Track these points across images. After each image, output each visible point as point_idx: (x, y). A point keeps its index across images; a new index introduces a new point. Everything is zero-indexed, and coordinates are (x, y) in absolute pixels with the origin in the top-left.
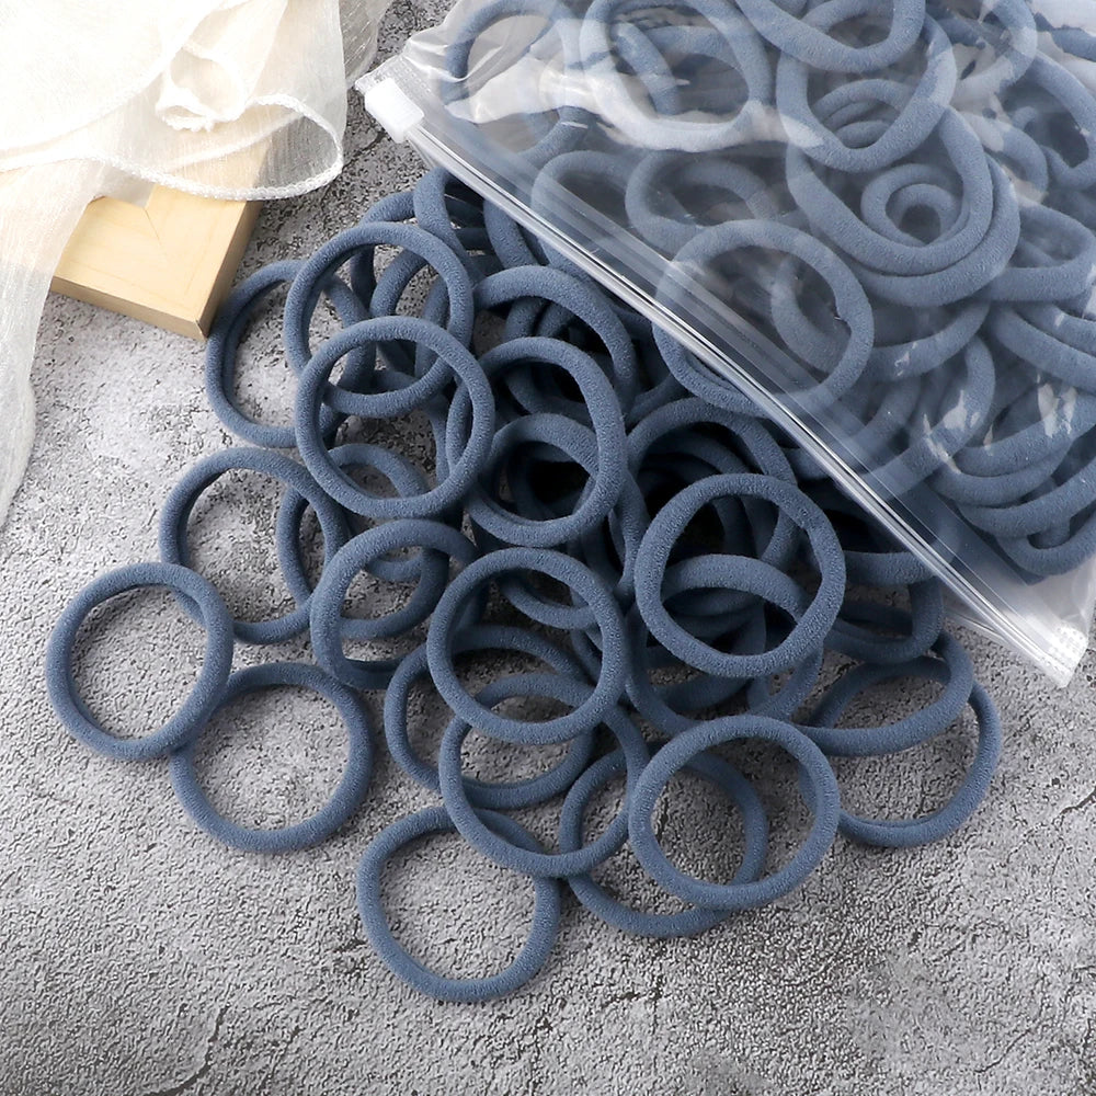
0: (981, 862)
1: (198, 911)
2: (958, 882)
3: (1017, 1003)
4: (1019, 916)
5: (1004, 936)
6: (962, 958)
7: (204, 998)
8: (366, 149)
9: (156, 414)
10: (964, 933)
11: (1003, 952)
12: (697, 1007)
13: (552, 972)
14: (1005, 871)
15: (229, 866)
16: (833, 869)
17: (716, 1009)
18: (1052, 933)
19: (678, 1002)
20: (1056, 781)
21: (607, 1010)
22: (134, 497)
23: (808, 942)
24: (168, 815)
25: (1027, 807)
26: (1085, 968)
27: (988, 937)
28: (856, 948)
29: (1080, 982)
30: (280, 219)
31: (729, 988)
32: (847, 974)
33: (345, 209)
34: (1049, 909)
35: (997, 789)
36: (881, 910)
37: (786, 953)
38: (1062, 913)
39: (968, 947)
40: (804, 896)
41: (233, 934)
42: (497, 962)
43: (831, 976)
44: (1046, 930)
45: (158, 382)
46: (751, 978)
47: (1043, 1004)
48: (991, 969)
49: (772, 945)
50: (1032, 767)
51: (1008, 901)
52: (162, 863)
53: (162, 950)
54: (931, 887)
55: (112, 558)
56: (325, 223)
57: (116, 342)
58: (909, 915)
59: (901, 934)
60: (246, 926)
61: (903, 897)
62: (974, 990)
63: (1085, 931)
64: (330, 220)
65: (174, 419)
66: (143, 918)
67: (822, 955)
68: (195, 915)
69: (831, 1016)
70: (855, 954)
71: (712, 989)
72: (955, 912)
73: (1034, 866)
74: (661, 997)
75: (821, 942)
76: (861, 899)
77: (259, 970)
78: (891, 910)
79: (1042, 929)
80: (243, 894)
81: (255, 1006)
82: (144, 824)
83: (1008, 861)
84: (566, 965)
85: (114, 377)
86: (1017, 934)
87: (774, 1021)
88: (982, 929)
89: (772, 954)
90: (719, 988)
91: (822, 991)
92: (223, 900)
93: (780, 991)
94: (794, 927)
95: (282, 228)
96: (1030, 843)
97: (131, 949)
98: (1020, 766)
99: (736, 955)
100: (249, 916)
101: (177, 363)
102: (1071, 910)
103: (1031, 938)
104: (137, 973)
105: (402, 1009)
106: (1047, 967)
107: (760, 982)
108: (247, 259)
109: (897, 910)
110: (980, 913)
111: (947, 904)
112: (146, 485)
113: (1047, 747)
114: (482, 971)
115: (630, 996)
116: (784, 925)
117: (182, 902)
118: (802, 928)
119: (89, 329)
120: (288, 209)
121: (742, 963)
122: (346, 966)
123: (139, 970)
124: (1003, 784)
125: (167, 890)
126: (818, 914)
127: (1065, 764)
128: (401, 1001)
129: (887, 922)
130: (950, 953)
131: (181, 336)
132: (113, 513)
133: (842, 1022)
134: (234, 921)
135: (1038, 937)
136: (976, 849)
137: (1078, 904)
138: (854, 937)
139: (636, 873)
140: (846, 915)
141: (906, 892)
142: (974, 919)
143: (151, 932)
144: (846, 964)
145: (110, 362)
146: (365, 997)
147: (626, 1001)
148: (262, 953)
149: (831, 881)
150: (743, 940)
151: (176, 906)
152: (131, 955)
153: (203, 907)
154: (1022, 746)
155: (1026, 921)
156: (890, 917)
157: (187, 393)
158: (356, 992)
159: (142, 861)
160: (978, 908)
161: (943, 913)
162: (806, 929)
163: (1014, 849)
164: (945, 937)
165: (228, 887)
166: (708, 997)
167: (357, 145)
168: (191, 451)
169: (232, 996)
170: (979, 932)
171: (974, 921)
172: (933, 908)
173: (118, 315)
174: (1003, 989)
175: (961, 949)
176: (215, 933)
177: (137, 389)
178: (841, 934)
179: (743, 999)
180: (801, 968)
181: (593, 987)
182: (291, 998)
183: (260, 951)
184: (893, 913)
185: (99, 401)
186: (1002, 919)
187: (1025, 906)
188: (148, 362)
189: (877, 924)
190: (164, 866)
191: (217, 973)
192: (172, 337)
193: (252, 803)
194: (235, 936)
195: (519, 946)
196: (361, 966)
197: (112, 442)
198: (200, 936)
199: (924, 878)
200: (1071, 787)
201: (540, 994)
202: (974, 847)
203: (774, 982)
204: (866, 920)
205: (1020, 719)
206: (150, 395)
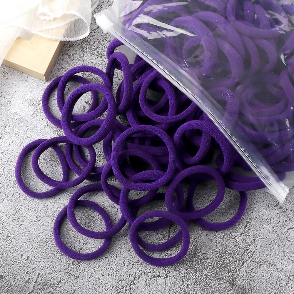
0: (263, 243)
1: (33, 244)
2: (256, 248)
3: (272, 285)
4: (273, 259)
5: (269, 265)
6: (257, 270)
7: (33, 270)
8: (95, 29)
9: (30, 101)
10: (257, 263)
11: (269, 270)
12: (178, 281)
13: (136, 268)
14: (270, 246)
15: (43, 232)
16: (220, 242)
17: (184, 282)
18: (283, 265)
19: (173, 279)
20: (286, 221)
21: (152, 280)
22: (23, 124)
23: (212, 263)
24: (26, 216)
25: (277, 228)
26: (292, 276)
27: (264, 265)
28: (225, 266)
29: (291, 280)
30: (69, 48)
31: (188, 275)
32: (223, 274)
33: (88, 46)
34: (283, 258)
35: (269, 222)
36: (233, 255)
37: (205, 266)
38: (286, 259)
39: (258, 267)
40: (211, 250)
41: (43, 252)
42: (120, 264)
43: (218, 274)
44: (281, 264)
45: (31, 92)
46: (194, 273)
47: (280, 285)
48: (265, 274)
49: (201, 264)
50: (279, 216)
51: (270, 255)
52: (24, 230)
53: (22, 255)
54: (248, 249)
55: (15, 141)
56: (82, 50)
57: (20, 80)
58: (242, 257)
59: (239, 263)
60: (47, 249)
61: (240, 252)
62: (260, 280)
63: (293, 265)
64: (83, 49)
65: (35, 103)
66: (17, 246)
67: (215, 268)
68: (32, 246)
69: (217, 286)
70: (225, 268)
71: (183, 276)
72: (255, 257)
73: (279, 245)
74: (168, 277)
75: (215, 263)
76: (228, 252)
77: (50, 263)
78: (236, 255)
79: (280, 263)
80: (47, 240)
81: (48, 273)
82: (19, 218)
83: (271, 243)
84: (140, 266)
85: (19, 90)
86: (273, 264)
87: (201, 286)
88: (263, 262)
89: (201, 266)
90: (185, 275)
91: (215, 278)
92: (41, 242)
93: (203, 277)
94: (208, 259)
95: (70, 50)
96: (278, 238)
97: (13, 254)
98: (275, 216)
99: (190, 266)
100: (48, 247)
101: (37, 87)
102: (289, 258)
103: (277, 266)
104: (14, 262)
105: (91, 276)
106: (281, 275)
107: (197, 274)
108: (59, 58)
109: (238, 255)
110: (262, 258)
111: (253, 255)
112: (26, 121)
113: (284, 211)
114: (116, 267)
115: (159, 276)
116: (205, 258)
117: (29, 242)
118: (210, 259)
119: (12, 75)
120: (72, 45)
121: (192, 268)
122: (76, 263)
123: (15, 261)
124: (270, 220)
125: (25, 238)
126: (215, 255)
127: (289, 216)
128: (91, 274)
129: (235, 259)
130: (253, 269)
131: (38, 79)
132: (16, 128)
133: (220, 287)
134: (44, 248)
135: (279, 266)
136: (262, 239)
137: (291, 257)
138: (225, 263)
139: (162, 240)
140: (223, 256)
141: (241, 250)
142: (260, 259)
143: (19, 250)
144: (222, 270)
145: (18, 85)
146: (81, 272)
147: (157, 278)
148: (51, 258)
149: (219, 246)
150: (193, 262)
151: (27, 243)
152: (13, 256)
153: (35, 243)
154: (276, 210)
155: (276, 261)
156: (236, 257)
157: (39, 95)
158: (78, 271)
159: (18, 229)
160: (262, 256)
161: (251, 257)
162: (211, 259)
163: (273, 240)
164: (252, 264)
165: (42, 238)
166: (181, 278)
167: (92, 28)
168: (40, 112)
169: (42, 270)
170: (262, 263)
171: (261, 260)
172: (249, 256)
173: (21, 72)
174: (268, 280)
175: (256, 268)
176: (38, 251)
177: (25, 93)
178: (221, 262)
179: (192, 279)
180: (209, 271)
181: (148, 273)
182: (59, 271)
183: (51, 257)
184: (237, 256)
185: (14, 96)
186: (268, 260)
187: (276, 256)
188: (29, 86)
189: (232, 259)
190: (24, 231)
191: (38, 263)
192: (36, 79)
193: (51, 214)
194: (44, 252)
195: (127, 260)
196: (80, 263)
197: (17, 108)
198: (34, 252)
199: (246, 247)
200: (290, 222)
201: (132, 274)
202: (261, 238)
203: (201, 275)
204: (229, 258)
205: (276, 202)
206: (29, 95)
